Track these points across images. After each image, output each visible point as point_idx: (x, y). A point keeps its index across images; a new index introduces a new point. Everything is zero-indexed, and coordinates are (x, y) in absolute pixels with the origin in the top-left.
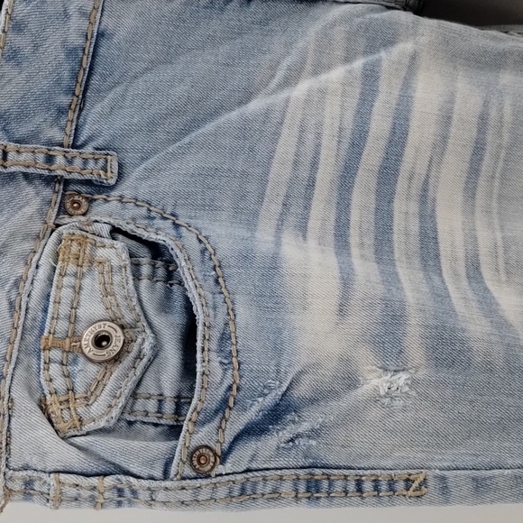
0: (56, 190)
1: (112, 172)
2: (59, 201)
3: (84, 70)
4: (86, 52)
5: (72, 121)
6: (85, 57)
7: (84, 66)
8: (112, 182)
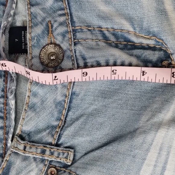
0: (46, 164)
1: (70, 160)
2: (46, 169)
3: (66, 109)
4: (66, 102)
5: (58, 132)
6: (66, 104)
7: (65, 108)
8: (69, 164)
